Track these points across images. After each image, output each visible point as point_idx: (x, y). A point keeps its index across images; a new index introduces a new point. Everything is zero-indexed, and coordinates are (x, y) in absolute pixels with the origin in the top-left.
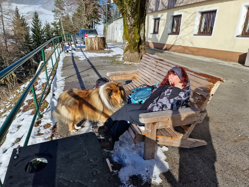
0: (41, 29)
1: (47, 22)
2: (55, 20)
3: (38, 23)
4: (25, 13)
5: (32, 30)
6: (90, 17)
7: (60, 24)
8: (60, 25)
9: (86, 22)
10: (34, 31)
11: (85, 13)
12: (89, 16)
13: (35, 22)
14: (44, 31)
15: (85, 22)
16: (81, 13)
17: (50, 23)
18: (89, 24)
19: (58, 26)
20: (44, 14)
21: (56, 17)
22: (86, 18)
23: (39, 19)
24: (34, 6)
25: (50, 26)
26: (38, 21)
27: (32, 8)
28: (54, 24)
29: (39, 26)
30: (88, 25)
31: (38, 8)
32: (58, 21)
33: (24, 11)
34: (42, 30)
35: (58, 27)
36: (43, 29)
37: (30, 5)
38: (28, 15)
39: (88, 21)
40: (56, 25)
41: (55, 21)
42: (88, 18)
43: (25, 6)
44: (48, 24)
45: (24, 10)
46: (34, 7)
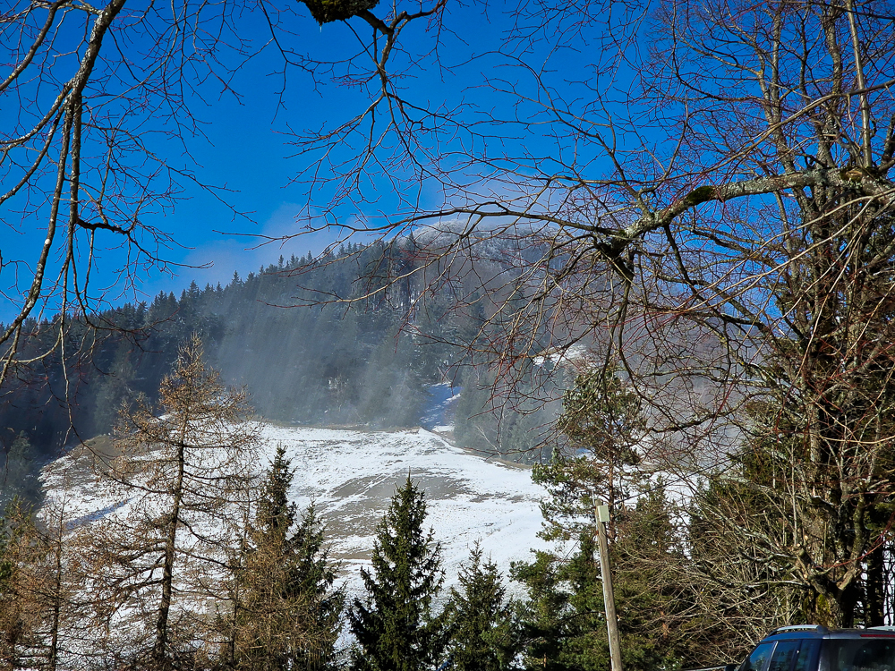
0: (427, 618)
1: (483, 560)
2: (548, 538)
3: (415, 571)
4: (328, 487)
5: (357, 628)
6: (856, 516)
7: (582, 570)
8: (582, 579)
9: (819, 560)
10: (366, 629)
11: (816, 484)
12: (852, 504)
13: (392, 565)
14: (448, 635)
15: (806, 558)
16: (779, 485)
17: (504, 569)
18: (848, 578)
19: (564, 587)
20: (467, 491)
21: (561, 521)
22: (819, 526)
23: (424, 535)
24: (401, 435)
25: (502, 593)
26: (418, 551)
27: (386, 450)
28: (536, 574)
29: (418, 591)
30: (842, 587)
31: (428, 452)
32: (572, 548)
33: (322, 476)
34: (435, 625)
35: (562, 598)
36: (443, 618)
37: (371, 430)
38: (345, 501)
39: (840, 552)
40: (551, 582)
41: (548, 547)
42: (837, 527)
43: (330, 442)
44: (485, 572)
45: (321, 466)
46: (399, 444)
